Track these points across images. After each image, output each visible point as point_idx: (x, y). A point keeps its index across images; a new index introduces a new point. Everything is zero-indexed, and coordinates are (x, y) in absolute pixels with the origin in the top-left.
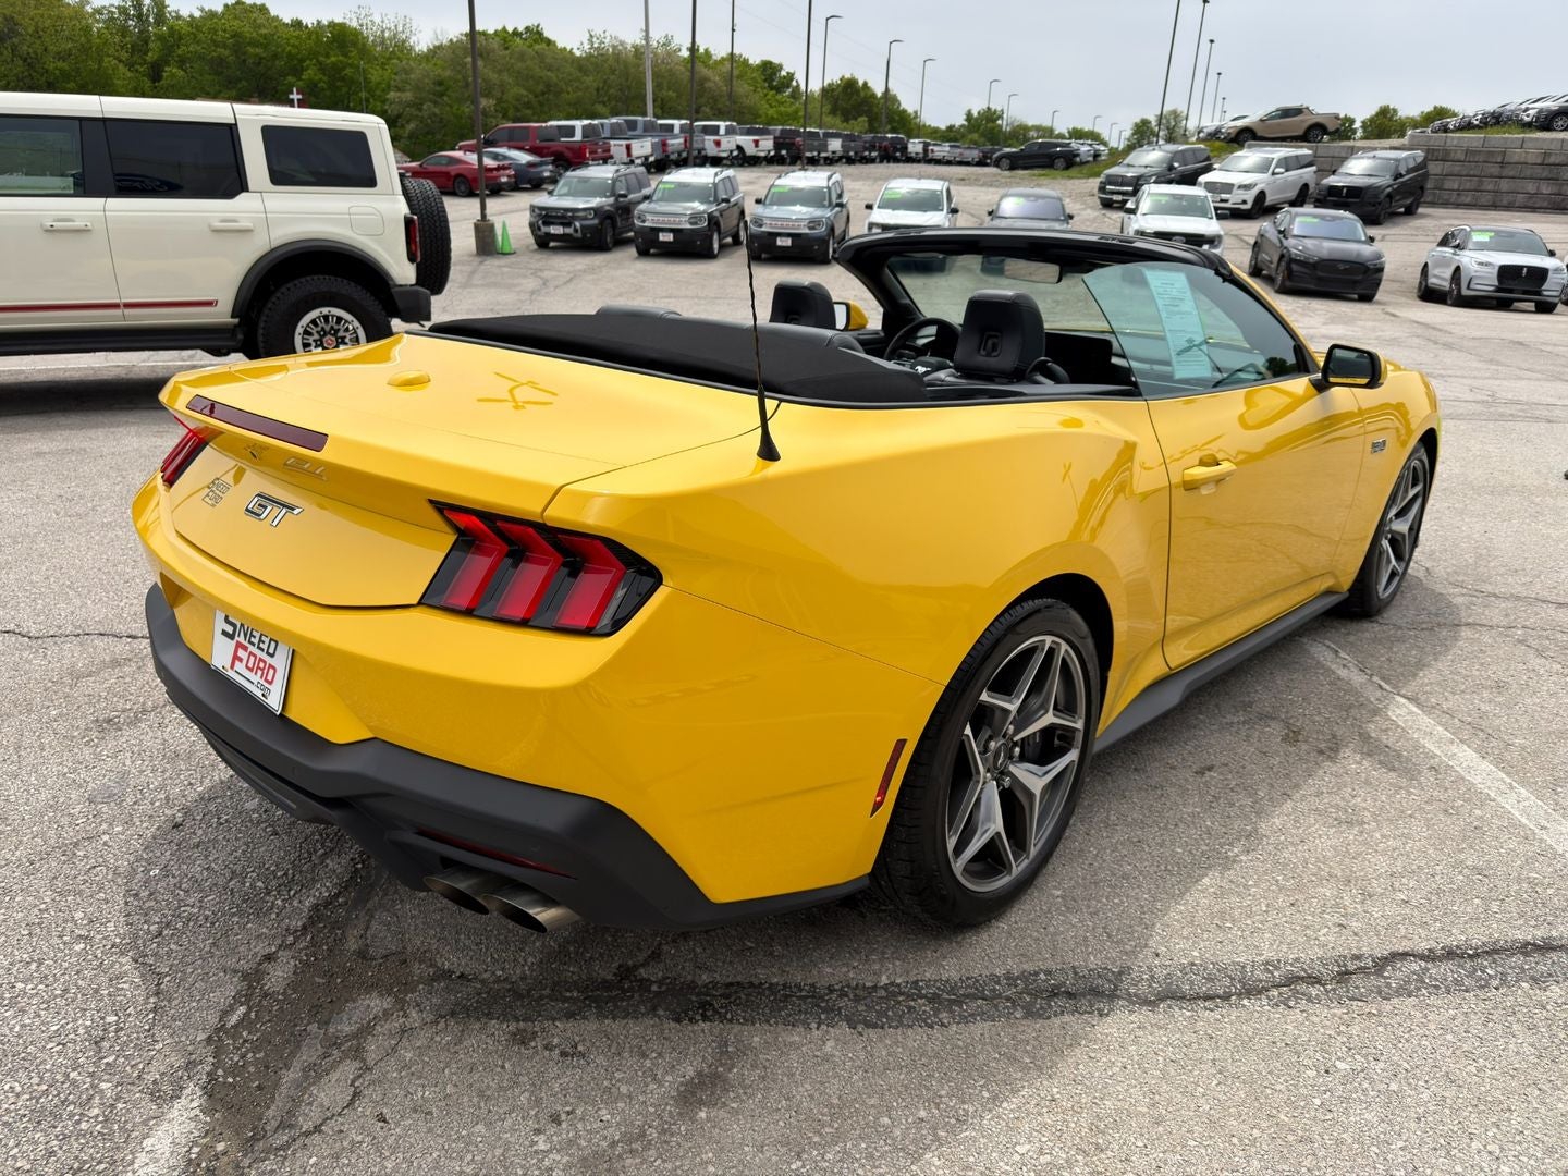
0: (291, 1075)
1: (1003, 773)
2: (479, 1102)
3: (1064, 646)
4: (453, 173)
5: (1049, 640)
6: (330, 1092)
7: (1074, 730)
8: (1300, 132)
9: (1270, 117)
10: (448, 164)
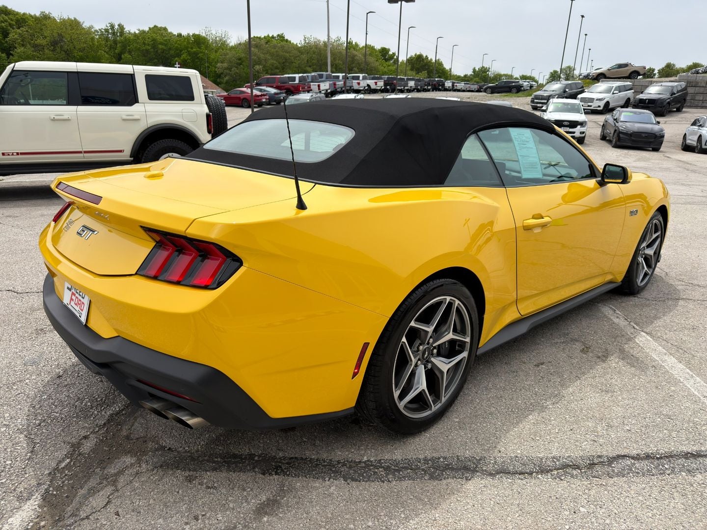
0: (82, 492)
1: (428, 361)
2: (163, 508)
3: (457, 302)
4: (242, 98)
5: (448, 299)
6: (98, 501)
7: (465, 342)
8: (627, 75)
9: (613, 68)
10: (240, 94)
